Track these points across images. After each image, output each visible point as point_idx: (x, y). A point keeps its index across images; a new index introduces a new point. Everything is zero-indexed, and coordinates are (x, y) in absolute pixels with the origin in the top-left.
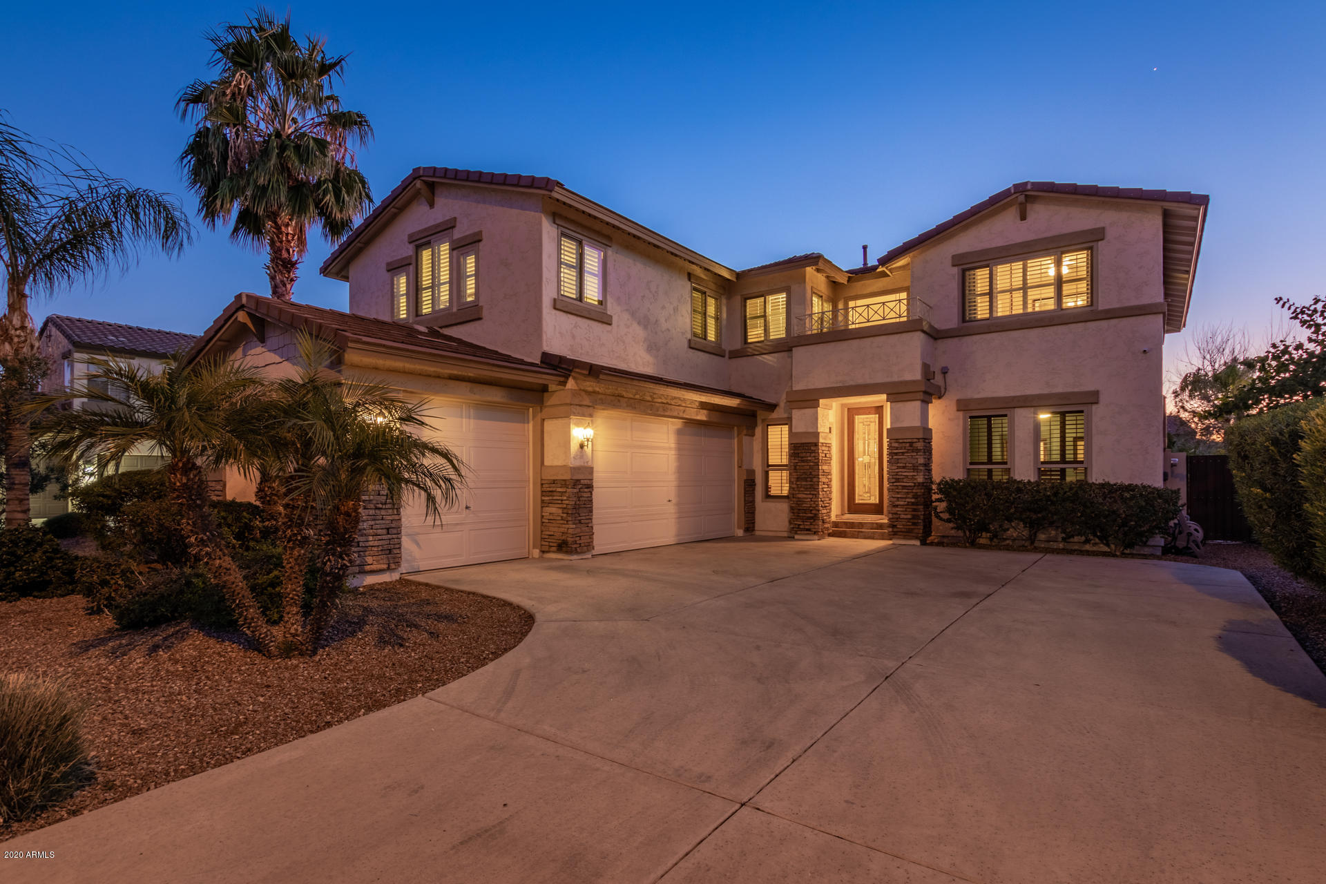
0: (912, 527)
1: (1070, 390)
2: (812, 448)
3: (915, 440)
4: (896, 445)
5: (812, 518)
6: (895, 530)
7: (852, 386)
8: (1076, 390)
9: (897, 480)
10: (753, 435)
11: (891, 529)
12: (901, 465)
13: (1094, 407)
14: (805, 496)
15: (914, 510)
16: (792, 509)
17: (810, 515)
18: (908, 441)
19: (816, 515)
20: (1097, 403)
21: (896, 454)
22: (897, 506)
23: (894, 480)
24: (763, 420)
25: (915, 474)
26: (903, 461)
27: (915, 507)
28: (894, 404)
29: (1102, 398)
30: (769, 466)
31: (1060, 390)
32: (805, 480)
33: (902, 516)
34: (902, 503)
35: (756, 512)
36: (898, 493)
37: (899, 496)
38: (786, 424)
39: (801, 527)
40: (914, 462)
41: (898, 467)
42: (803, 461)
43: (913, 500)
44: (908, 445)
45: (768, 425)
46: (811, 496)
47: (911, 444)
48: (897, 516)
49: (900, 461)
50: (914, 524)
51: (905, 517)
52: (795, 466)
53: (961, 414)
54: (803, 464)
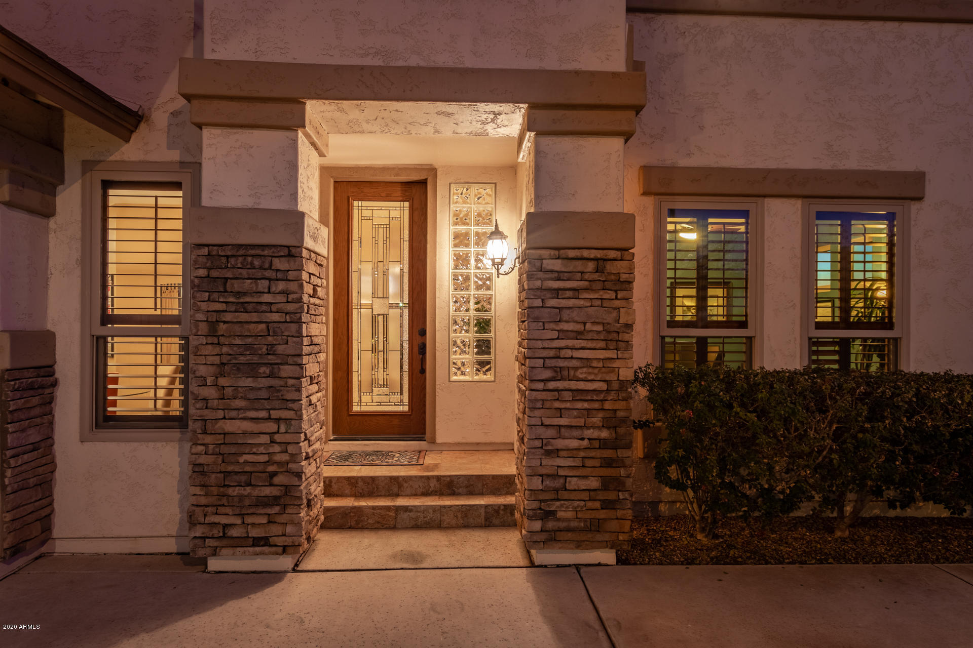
0: (602, 514)
1: (870, 166)
2: (278, 264)
3: (612, 254)
4: (557, 265)
5: (274, 501)
6: (551, 525)
7: (419, 68)
8: (883, 167)
9: (559, 374)
10: (48, 212)
11: (537, 525)
12: (570, 327)
13: (914, 206)
14: (247, 426)
15: (608, 463)
16: (198, 471)
17: (267, 491)
18: (593, 254)
19: (287, 489)
20: (920, 199)
21: (556, 293)
22: (555, 453)
23: (548, 374)
24: (88, 166)
25: (611, 354)
26: (574, 314)
27: (608, 453)
28: (546, 140)
29: (931, 190)
30: (107, 319)
31: (852, 164)
32: (251, 370)
33: (573, 483)
34: (575, 443)
35: (58, 474)
36: (560, 412)
37: (563, 421)
38: (177, 186)
39: (234, 532)
40: (610, 318)
41: (563, 334)
42: (243, 307)
43: (604, 434)
44: (591, 266)
45: (107, 185)
46: (271, 427)
47: (601, 262)
48: (558, 483)
49: (566, 315)
50: (607, 505)
51: (583, 484)
52: (213, 325)
53: (649, 201)
54: (244, 317)
